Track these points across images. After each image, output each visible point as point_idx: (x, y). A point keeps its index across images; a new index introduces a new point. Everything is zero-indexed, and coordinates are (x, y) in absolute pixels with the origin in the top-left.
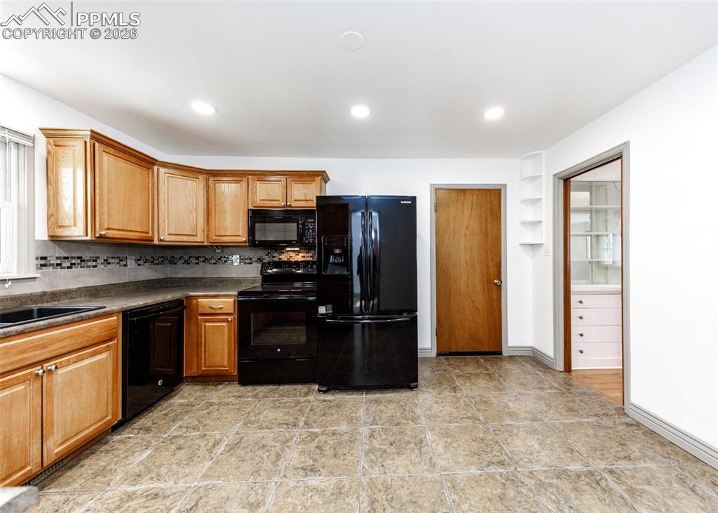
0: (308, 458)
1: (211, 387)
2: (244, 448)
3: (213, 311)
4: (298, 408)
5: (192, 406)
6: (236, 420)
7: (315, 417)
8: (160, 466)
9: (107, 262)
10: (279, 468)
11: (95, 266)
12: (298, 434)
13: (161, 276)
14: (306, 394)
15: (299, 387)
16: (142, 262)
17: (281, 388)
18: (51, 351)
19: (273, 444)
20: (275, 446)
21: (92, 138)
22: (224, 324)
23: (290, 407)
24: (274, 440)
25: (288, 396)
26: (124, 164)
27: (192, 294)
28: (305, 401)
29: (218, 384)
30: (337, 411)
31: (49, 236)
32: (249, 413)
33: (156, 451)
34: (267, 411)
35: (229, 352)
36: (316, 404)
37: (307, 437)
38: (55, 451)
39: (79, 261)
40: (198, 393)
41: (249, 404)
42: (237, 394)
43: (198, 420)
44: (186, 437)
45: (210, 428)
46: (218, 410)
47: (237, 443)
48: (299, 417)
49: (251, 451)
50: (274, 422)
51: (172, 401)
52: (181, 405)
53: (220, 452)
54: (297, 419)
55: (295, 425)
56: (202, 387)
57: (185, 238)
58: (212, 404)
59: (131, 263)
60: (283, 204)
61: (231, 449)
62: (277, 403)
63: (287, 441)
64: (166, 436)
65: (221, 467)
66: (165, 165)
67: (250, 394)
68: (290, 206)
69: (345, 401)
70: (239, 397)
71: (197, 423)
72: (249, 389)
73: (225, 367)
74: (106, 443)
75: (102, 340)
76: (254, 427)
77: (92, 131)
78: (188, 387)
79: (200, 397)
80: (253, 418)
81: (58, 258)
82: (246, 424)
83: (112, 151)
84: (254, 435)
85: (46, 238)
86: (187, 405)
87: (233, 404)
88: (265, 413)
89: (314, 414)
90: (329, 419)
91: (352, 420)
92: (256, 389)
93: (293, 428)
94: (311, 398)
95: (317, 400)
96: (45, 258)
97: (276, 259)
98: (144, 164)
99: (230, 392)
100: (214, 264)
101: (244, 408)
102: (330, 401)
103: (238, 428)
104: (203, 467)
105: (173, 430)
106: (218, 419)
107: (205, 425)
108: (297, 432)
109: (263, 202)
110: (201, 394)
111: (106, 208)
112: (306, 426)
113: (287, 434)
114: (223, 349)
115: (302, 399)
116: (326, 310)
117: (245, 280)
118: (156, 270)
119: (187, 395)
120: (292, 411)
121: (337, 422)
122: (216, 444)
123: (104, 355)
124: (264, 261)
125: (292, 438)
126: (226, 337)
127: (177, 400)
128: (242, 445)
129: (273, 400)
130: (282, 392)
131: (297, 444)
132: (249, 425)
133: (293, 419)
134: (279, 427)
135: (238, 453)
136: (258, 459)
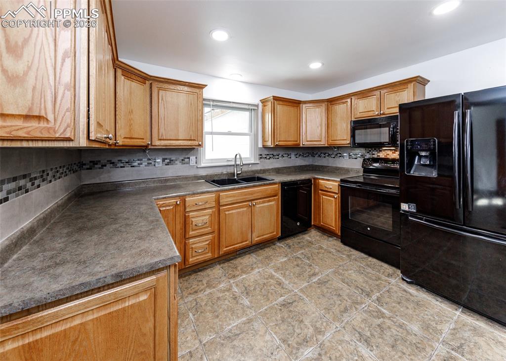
0: (367, 329)
1: (326, 237)
2: (328, 288)
3: (326, 189)
4: (378, 283)
5: (312, 244)
6: (331, 266)
7: (388, 300)
8: (287, 270)
9: (283, 156)
10: (343, 319)
11: (278, 158)
12: (367, 304)
13: (308, 164)
14: (389, 275)
15: (386, 266)
16: (297, 156)
17: (370, 259)
18: (254, 197)
19: (346, 298)
20: (347, 301)
21: (274, 99)
22: (333, 199)
23: (371, 278)
24: (348, 295)
25: (373, 269)
26: (286, 108)
27: (316, 176)
28: (386, 281)
29: (330, 237)
30: (415, 308)
31: (263, 145)
32: (340, 266)
33: (289, 260)
34: (352, 271)
35: (336, 218)
36: (395, 288)
37: (374, 311)
38: (256, 239)
39: (272, 156)
40: (318, 238)
41: (342, 259)
42: (338, 249)
43: (311, 254)
44: (302, 261)
45: (315, 263)
46: (323, 253)
47: (325, 282)
48: (375, 291)
49: (331, 293)
50: (354, 282)
51: (304, 236)
52: (307, 240)
53: (314, 281)
54: (372, 291)
55: (368, 295)
56: (321, 235)
57: (315, 143)
58: (321, 248)
59: (293, 156)
60: (377, 113)
61: (321, 283)
62: (362, 269)
63: (357, 303)
64: (295, 254)
65: (311, 291)
66: (305, 102)
67: (346, 253)
68: (384, 114)
69: (429, 304)
70: (339, 251)
71: (310, 255)
72: (347, 249)
73: (333, 227)
74: (274, 245)
75: (272, 195)
76: (339, 278)
77: (273, 96)
78: (314, 231)
79: (318, 240)
80: (341, 271)
81: (265, 155)
82: (335, 272)
83: (281, 103)
84: (337, 283)
85: (262, 146)
86: (310, 242)
87: (333, 254)
88: (350, 272)
89: (389, 297)
90: (402, 309)
91: (428, 327)
92: (351, 251)
93: (366, 296)
94: (393, 281)
95: (397, 285)
96: (261, 155)
97: (375, 156)
98: (295, 105)
99: (334, 245)
100: (334, 158)
101: (339, 260)
102: (411, 295)
103: (330, 272)
104: (303, 284)
105: (299, 254)
106: (321, 259)
107: (314, 259)
108: (368, 301)
109: (362, 114)
110: (319, 239)
111: (279, 131)
112: (377, 302)
113: (359, 298)
114: (332, 215)
115: (383, 277)
116: (409, 208)
117: (352, 170)
118: (305, 160)
119: (313, 235)
120: (371, 282)
121: (410, 318)
122: (314, 274)
123: (273, 203)
124: (366, 157)
125: (362, 303)
126: (334, 208)
127: (307, 237)
128: (327, 285)
129: (360, 266)
130: (369, 263)
131: (364, 311)
132: (337, 274)
133: (369, 289)
134: (355, 289)
135: (323, 288)
136: (332, 302)
